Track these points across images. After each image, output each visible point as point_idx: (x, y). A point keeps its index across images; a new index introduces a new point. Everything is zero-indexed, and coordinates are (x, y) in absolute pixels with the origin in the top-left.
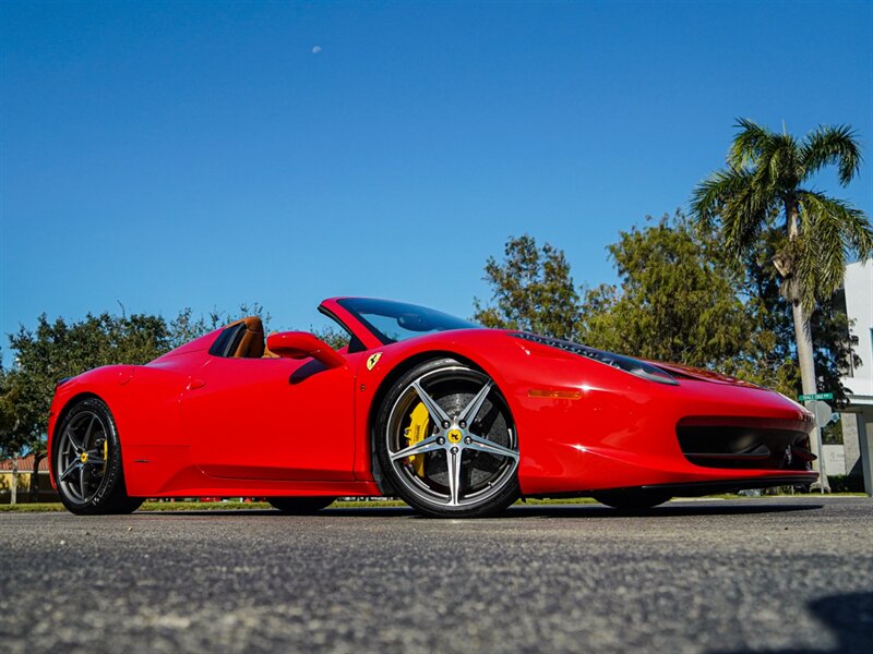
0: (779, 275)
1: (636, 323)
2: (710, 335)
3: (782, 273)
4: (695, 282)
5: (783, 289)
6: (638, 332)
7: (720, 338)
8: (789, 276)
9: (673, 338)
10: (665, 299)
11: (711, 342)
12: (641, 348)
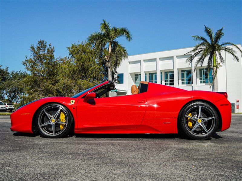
0: (106, 60)
1: (74, 69)
2: (92, 73)
3: (107, 60)
4: (89, 60)
5: (107, 64)
6: (74, 71)
7: (94, 75)
8: (109, 61)
9: (82, 73)
10: (82, 63)
11: (92, 75)
12: (74, 75)
